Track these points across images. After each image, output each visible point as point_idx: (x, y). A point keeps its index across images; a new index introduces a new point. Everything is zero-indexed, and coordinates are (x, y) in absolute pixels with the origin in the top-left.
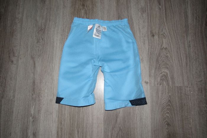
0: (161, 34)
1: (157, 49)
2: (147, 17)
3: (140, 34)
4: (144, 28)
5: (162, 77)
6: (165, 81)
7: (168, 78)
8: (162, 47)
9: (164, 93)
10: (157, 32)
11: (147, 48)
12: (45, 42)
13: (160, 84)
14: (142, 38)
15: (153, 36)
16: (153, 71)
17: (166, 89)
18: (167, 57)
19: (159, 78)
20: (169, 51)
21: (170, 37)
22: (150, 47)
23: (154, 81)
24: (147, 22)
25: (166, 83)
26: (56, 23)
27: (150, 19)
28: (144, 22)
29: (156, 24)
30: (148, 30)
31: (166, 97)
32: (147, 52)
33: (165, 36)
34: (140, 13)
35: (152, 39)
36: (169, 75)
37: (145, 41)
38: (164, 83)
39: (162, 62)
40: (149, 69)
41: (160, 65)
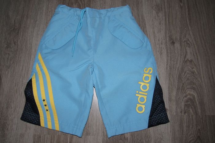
0: (184, 41)
1: (179, 62)
2: (164, 18)
3: (155, 40)
4: (161, 32)
5: (187, 101)
6: (192, 107)
7: (196, 103)
8: (186, 59)
9: (191, 126)
10: (178, 38)
11: (166, 60)
12: (19, 47)
13: (185, 113)
14: (158, 46)
15: (173, 43)
16: (174, 93)
17: (193, 120)
18: (193, 74)
19: (183, 104)
20: (195, 65)
21: (196, 45)
22: (169, 58)
23: (177, 107)
24: (164, 24)
25: (193, 110)
26: (36, 21)
27: (168, 20)
28: (160, 24)
29: (177, 27)
30: (166, 35)
31: (194, 132)
32: (166, 65)
33: (190, 44)
34: (154, 12)
35: (172, 48)
36: (196, 100)
37: (162, 50)
38: (189, 111)
39: (187, 81)
40: (169, 90)
41: (183, 84)
